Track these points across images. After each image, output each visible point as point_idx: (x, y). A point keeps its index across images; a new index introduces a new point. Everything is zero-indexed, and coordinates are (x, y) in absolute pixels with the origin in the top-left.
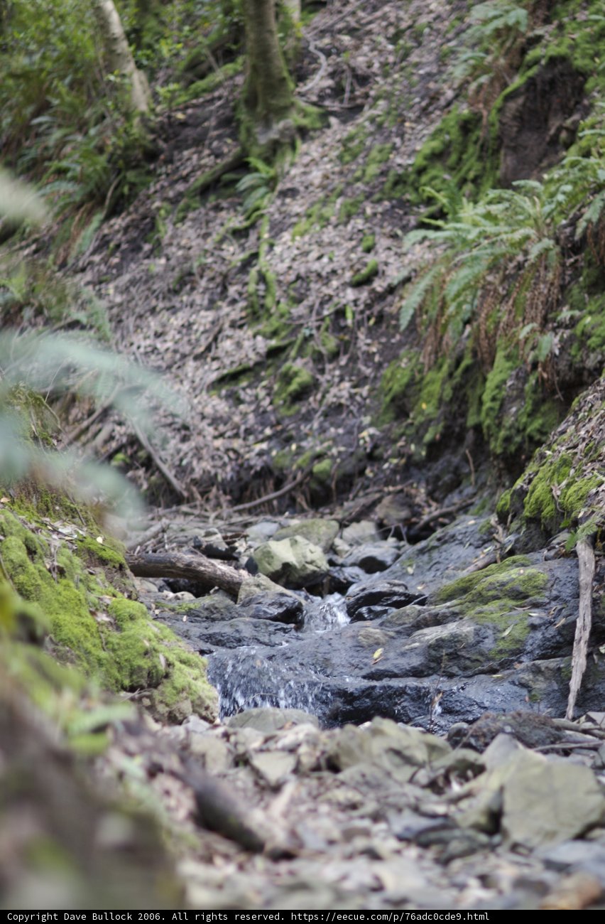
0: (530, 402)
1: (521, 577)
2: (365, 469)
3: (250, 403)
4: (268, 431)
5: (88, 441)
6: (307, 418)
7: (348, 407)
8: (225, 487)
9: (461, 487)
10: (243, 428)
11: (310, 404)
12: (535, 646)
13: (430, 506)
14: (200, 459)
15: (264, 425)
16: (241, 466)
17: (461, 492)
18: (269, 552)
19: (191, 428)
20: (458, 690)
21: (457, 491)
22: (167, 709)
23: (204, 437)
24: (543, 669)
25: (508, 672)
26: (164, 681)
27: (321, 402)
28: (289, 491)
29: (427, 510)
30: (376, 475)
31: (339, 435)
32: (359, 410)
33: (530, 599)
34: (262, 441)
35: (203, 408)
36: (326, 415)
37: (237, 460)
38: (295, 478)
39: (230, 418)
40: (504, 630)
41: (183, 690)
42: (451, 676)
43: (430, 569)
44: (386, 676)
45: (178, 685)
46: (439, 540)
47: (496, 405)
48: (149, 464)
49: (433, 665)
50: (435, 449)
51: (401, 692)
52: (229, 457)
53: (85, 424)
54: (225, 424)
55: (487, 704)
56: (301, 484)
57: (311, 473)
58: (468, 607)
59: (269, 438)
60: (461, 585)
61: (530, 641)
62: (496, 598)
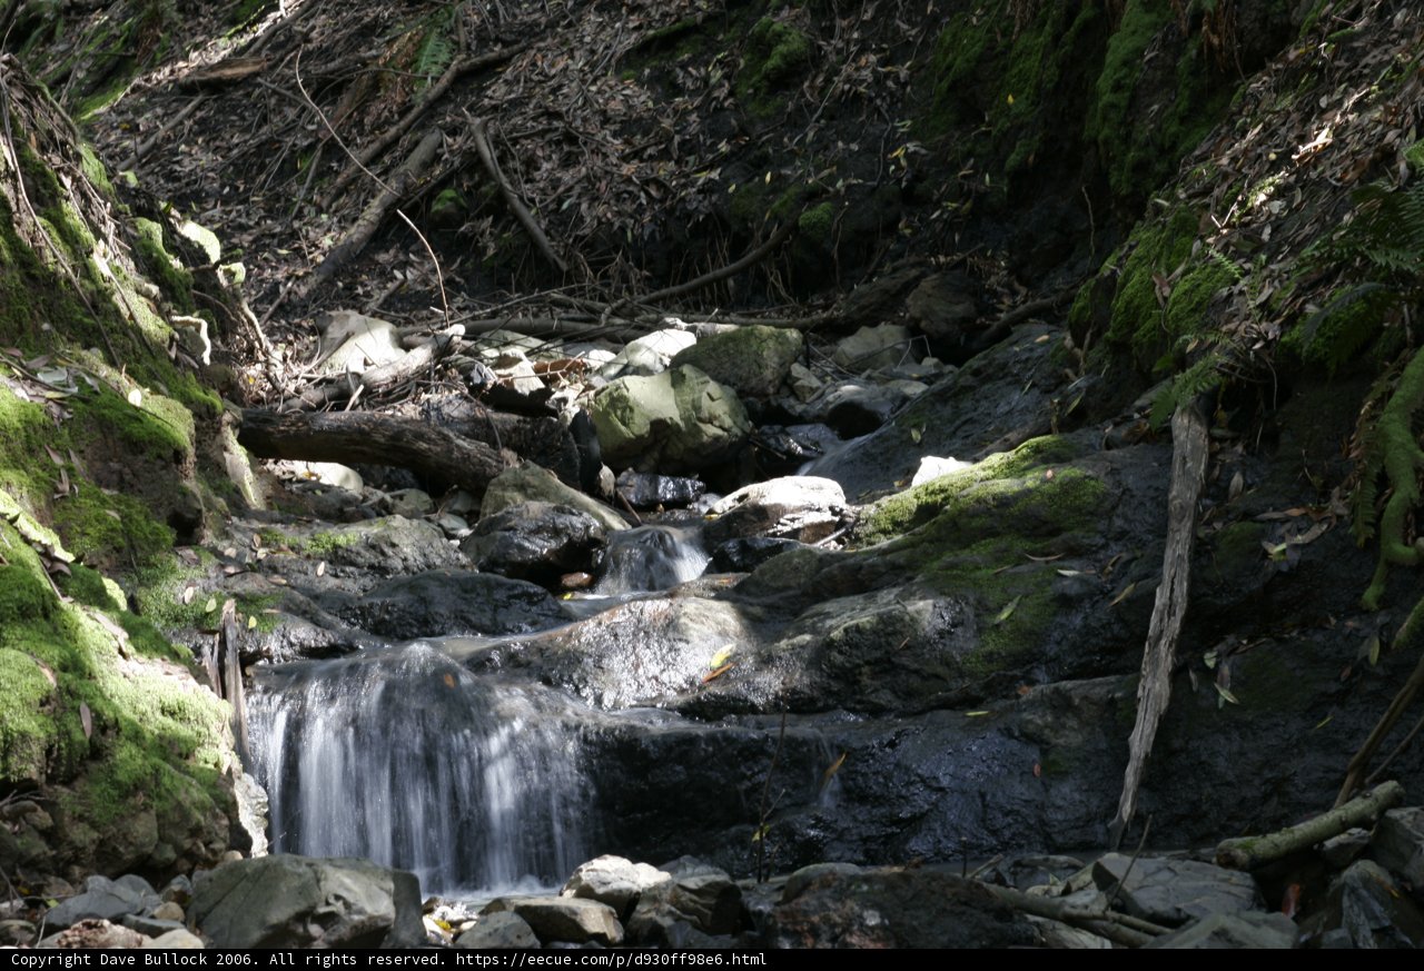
0: (1187, 93)
1: (1046, 486)
2: (898, 220)
3: (694, 93)
4: (723, 147)
5: (393, 165)
6: (796, 122)
7: (871, 100)
8: (639, 253)
9: (1072, 259)
10: (677, 138)
11: (803, 95)
12: (1065, 646)
13: (1014, 293)
14: (594, 199)
15: (717, 135)
16: (670, 212)
17: (1071, 268)
18: (623, 399)
19: (581, 138)
20: (882, 747)
21: (1066, 265)
22: (95, 835)
23: (605, 156)
24: (1077, 701)
25: (1000, 704)
26: (93, 766)
27: (823, 90)
28: (755, 262)
29: (1007, 301)
30: (916, 232)
31: (851, 153)
32: (892, 105)
33: (1065, 536)
34: (711, 167)
35: (607, 102)
36: (830, 115)
37: (662, 201)
38: (766, 237)
39: (655, 121)
40: (1000, 609)
41: (138, 786)
42: (876, 711)
43: (954, 433)
44: (734, 710)
45: (121, 776)
46: (976, 373)
47: (1122, 99)
48: (499, 207)
49: (835, 686)
50: (1025, 183)
51: (753, 751)
52: (648, 194)
53: (393, 130)
54: (645, 134)
55: (945, 782)
56: (777, 248)
57: (795, 228)
58: (926, 553)
59: (723, 161)
60: (924, 499)
61: (1056, 635)
62: (990, 533)
